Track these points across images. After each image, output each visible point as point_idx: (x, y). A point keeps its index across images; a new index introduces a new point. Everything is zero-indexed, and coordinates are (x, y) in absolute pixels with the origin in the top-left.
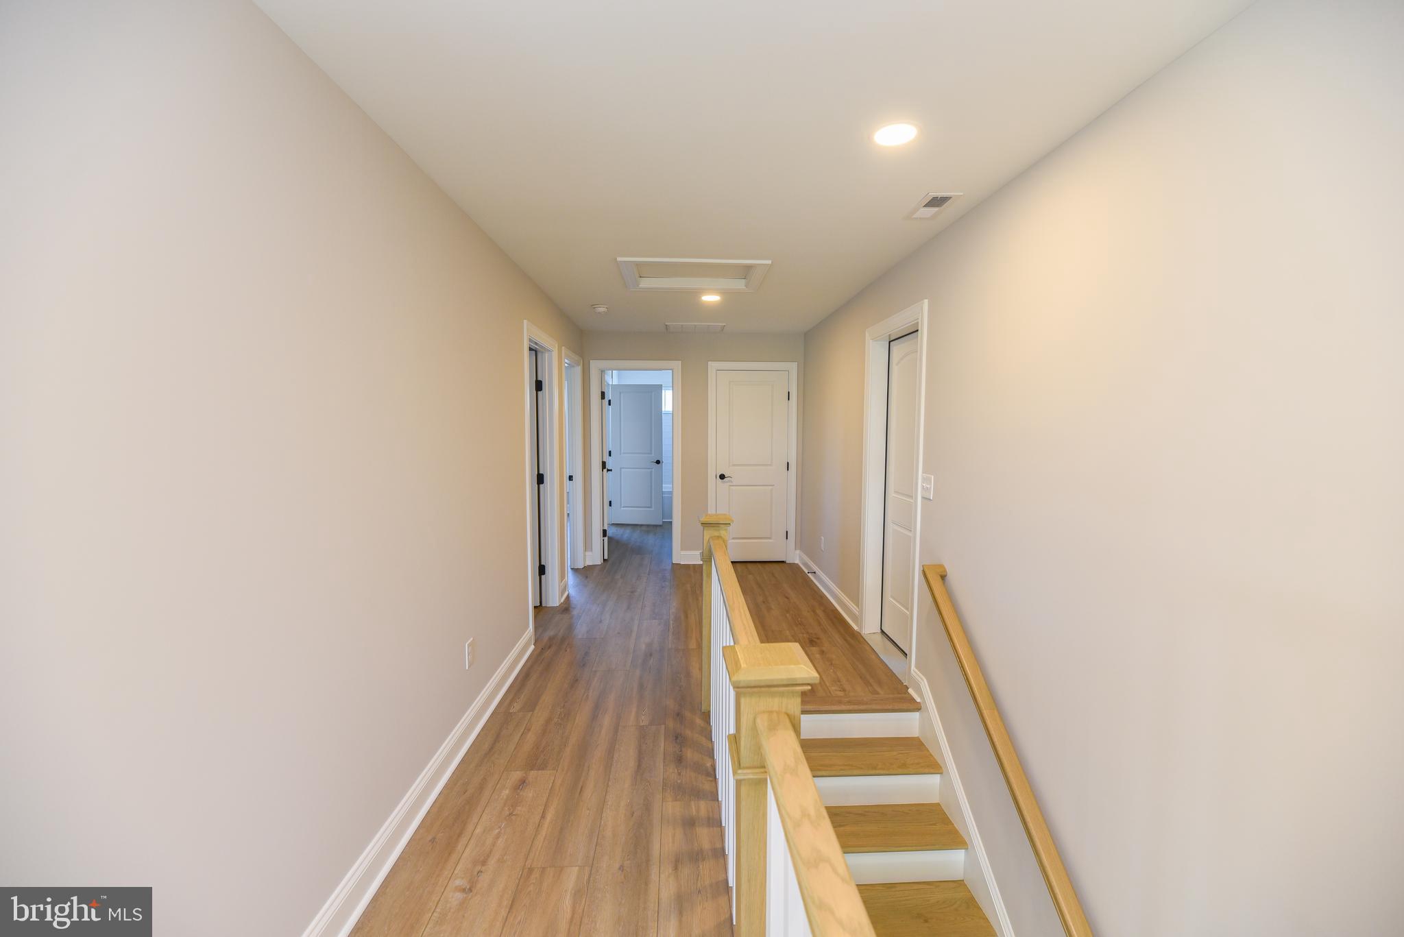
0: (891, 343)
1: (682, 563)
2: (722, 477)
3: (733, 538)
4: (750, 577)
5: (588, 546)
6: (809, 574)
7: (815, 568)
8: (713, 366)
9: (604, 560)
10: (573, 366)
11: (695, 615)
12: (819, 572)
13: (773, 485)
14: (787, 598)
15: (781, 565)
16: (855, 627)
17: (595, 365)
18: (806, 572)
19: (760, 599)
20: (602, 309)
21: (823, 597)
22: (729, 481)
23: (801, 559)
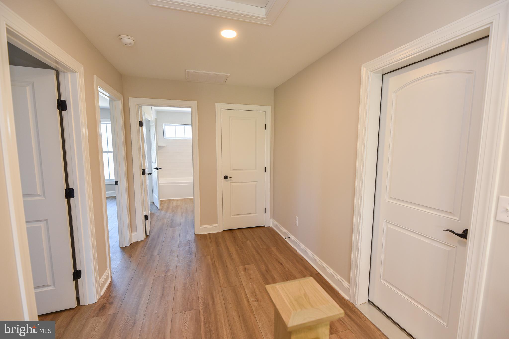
0: (384, 76)
1: (201, 233)
2: (226, 177)
3: (234, 215)
4: (248, 242)
5: (132, 228)
6: (286, 239)
7: (290, 235)
8: (219, 106)
9: (147, 236)
10: (115, 101)
11: (220, 296)
12: (292, 237)
13: (257, 182)
14: (281, 264)
15: (262, 228)
16: (347, 298)
17: (133, 101)
18: (284, 238)
19: (263, 267)
20: (128, 41)
21: (302, 259)
22: (231, 180)
23: (273, 223)
